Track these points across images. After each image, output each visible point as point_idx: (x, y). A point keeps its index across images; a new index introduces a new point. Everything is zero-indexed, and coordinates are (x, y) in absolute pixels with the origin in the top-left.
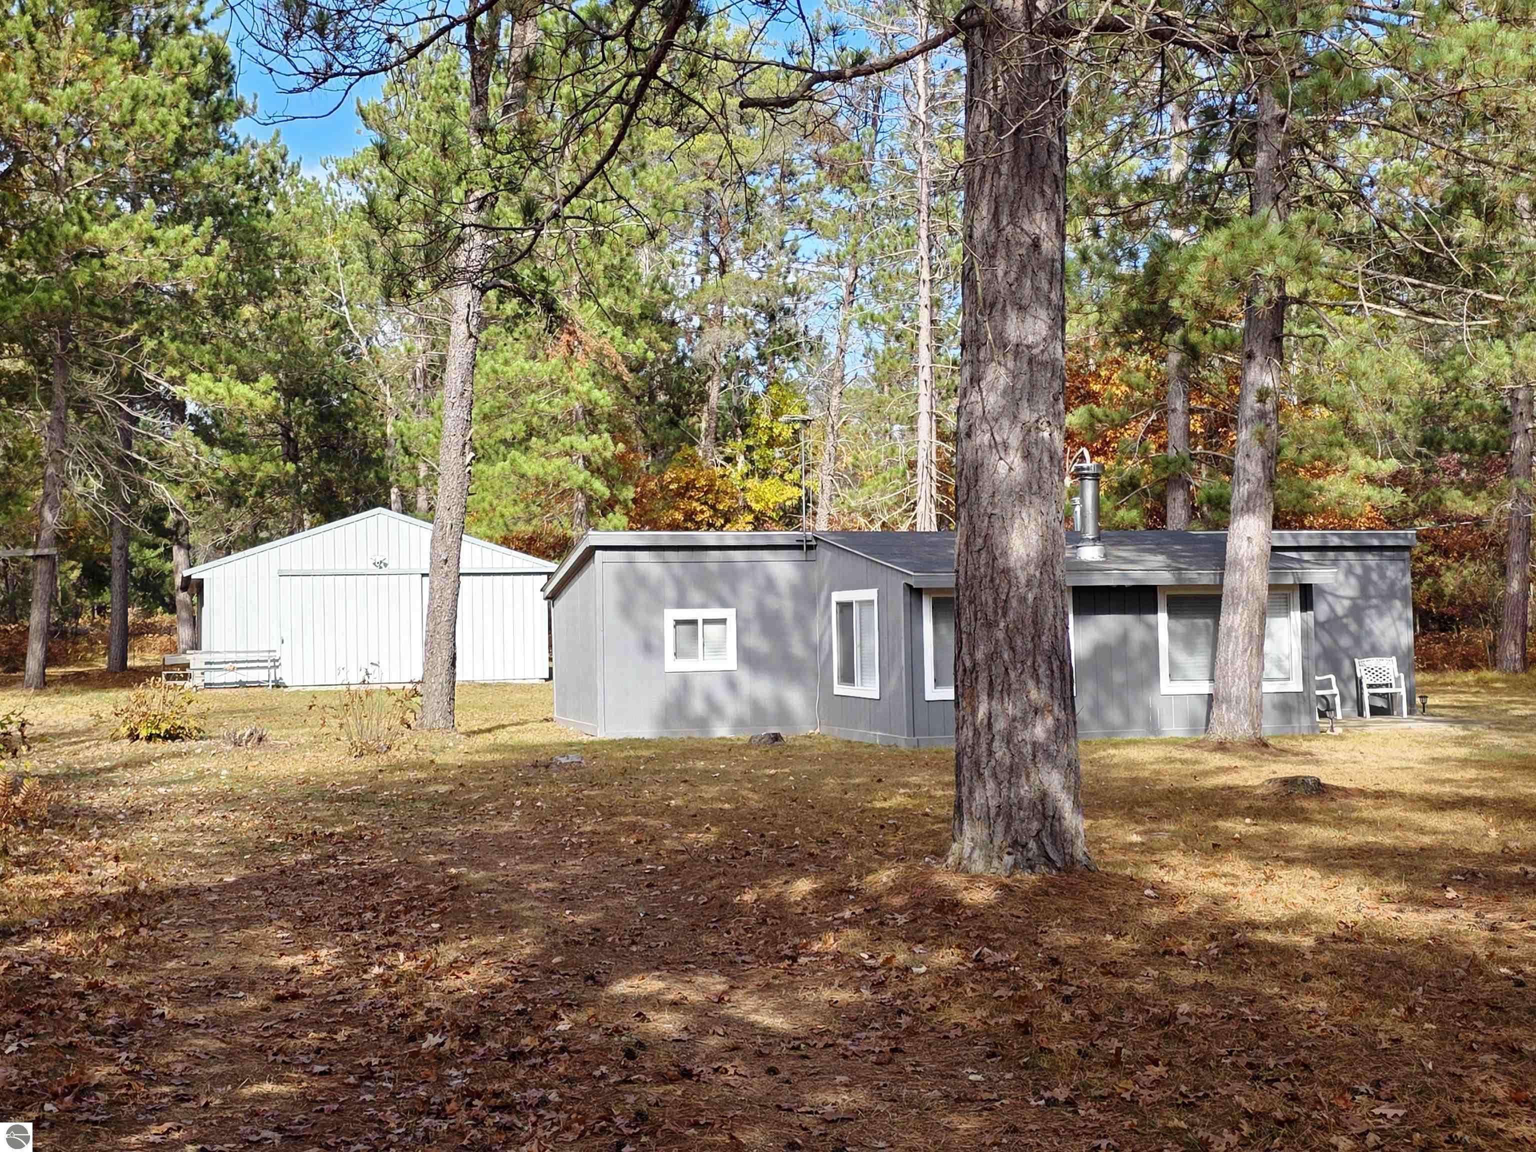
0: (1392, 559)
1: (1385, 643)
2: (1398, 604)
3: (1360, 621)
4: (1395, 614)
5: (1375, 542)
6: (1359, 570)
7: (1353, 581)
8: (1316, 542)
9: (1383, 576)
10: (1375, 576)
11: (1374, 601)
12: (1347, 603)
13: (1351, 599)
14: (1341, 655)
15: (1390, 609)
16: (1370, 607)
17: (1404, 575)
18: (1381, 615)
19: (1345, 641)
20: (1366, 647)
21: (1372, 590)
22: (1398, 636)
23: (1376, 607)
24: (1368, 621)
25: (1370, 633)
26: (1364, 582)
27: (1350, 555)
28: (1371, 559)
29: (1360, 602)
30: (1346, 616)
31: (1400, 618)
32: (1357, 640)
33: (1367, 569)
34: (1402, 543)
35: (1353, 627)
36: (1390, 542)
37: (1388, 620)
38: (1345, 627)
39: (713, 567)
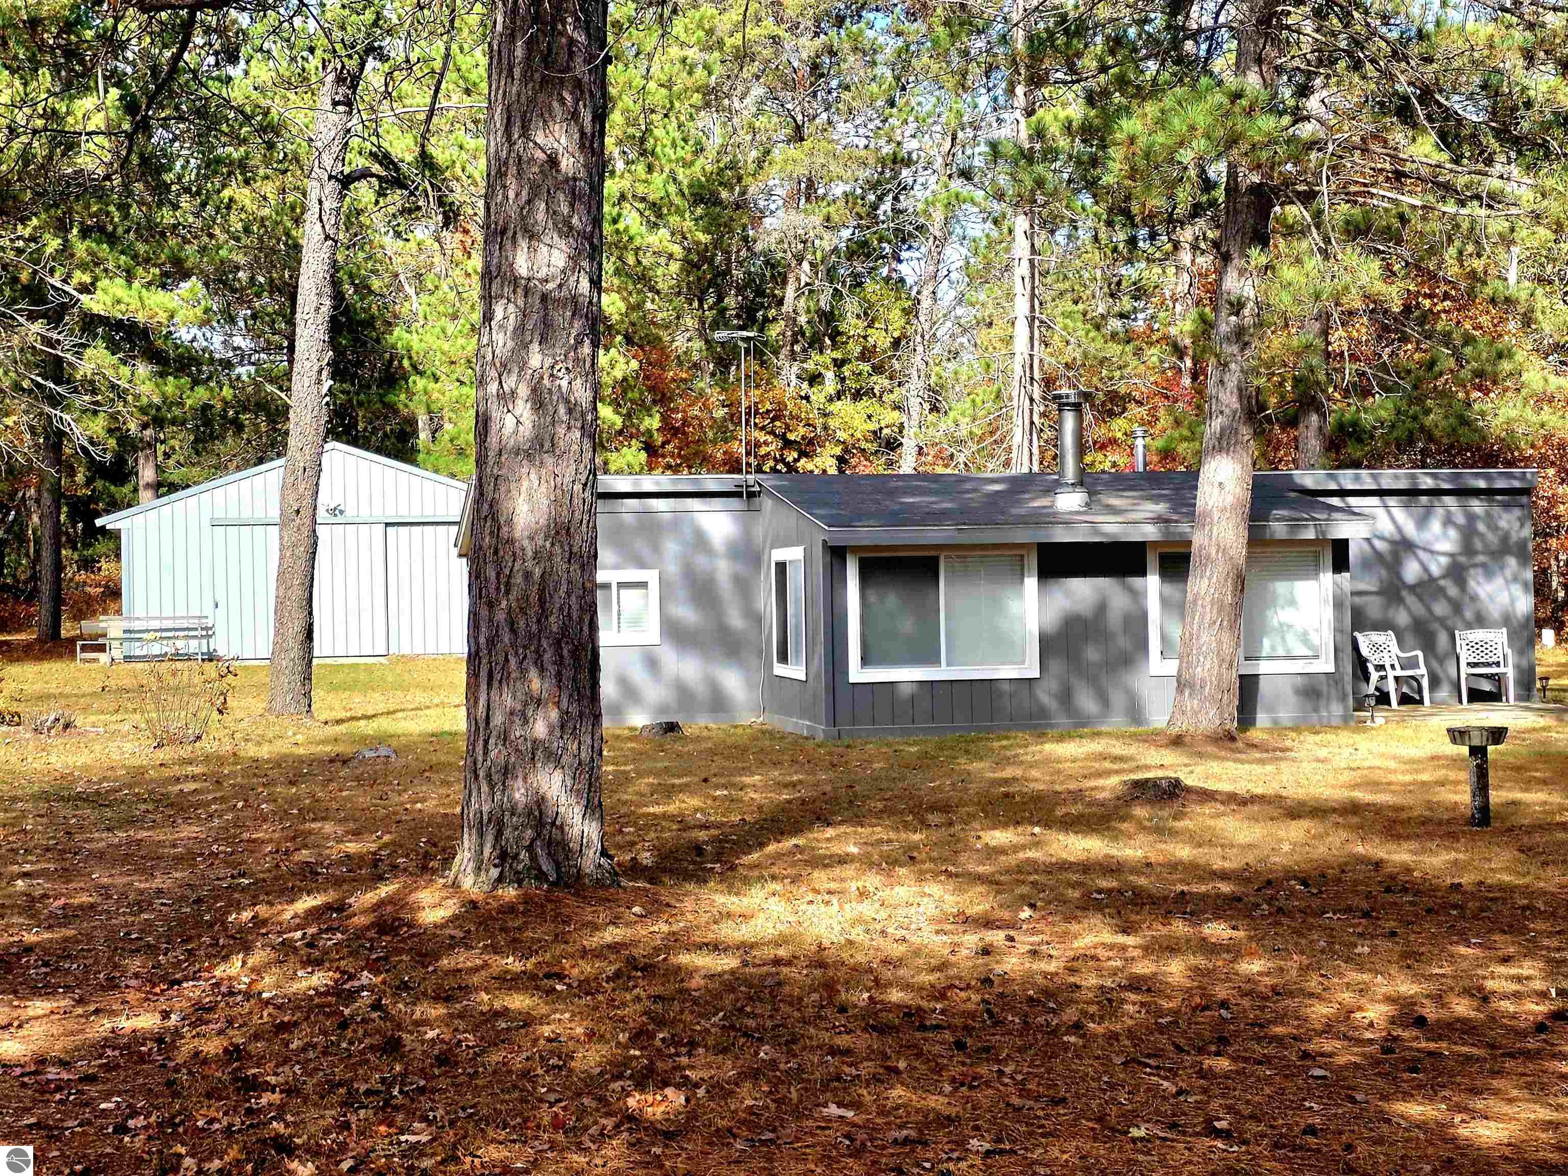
0: (1506, 506)
1: (1494, 612)
2: (1512, 562)
3: (1461, 582)
4: (1508, 573)
5: (1482, 484)
6: (1460, 519)
7: (1453, 533)
8: (1403, 485)
9: (1494, 528)
10: (1481, 527)
11: (1481, 558)
12: (1444, 560)
13: (1452, 555)
14: (1436, 626)
15: (1502, 568)
16: (1475, 566)
17: (1522, 525)
18: (1489, 574)
19: (1440, 608)
20: (1469, 614)
21: (1478, 545)
22: (1512, 602)
23: (1483, 565)
24: (1472, 583)
25: (1474, 598)
26: (1468, 533)
27: (1448, 500)
28: (1477, 506)
29: (1462, 559)
30: (1443, 577)
31: (1515, 579)
32: (1457, 607)
33: (1472, 518)
34: (1517, 484)
35: (1453, 591)
36: (1500, 484)
37: (1499, 581)
38: (1442, 591)
39: (628, 518)
